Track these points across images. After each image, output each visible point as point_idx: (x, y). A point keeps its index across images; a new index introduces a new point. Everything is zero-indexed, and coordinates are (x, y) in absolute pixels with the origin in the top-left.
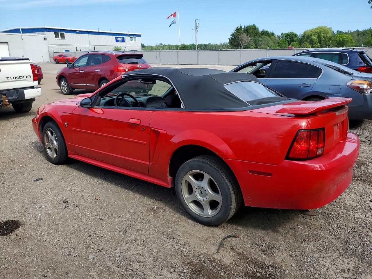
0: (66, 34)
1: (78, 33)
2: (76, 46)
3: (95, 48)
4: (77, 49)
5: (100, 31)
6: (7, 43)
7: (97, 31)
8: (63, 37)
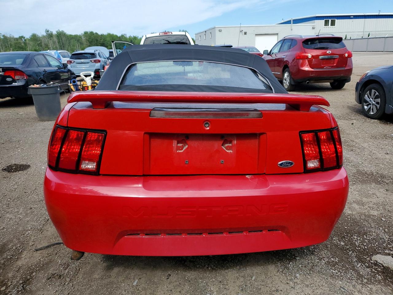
0: (337, 21)
1: (352, 18)
2: (346, 34)
3: (369, 34)
4: (346, 37)
5: (381, 14)
6: (278, 34)
7: (377, 14)
8: (333, 24)
